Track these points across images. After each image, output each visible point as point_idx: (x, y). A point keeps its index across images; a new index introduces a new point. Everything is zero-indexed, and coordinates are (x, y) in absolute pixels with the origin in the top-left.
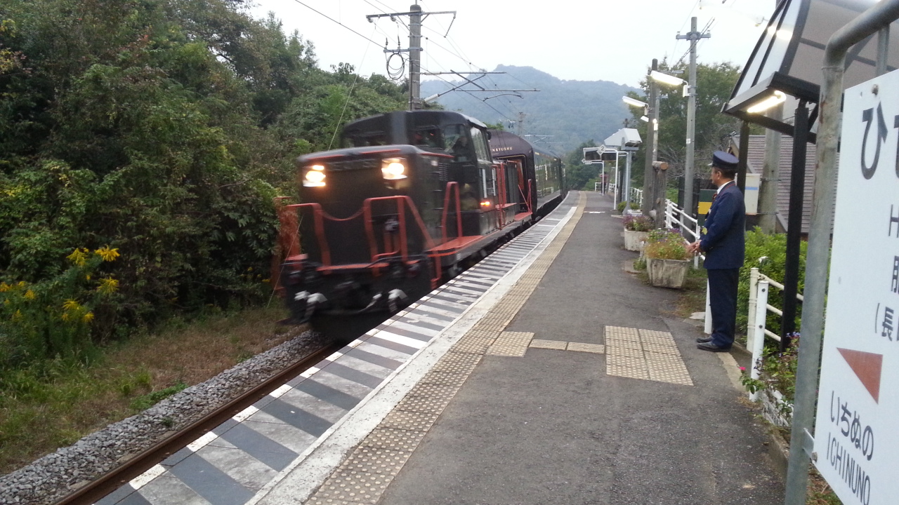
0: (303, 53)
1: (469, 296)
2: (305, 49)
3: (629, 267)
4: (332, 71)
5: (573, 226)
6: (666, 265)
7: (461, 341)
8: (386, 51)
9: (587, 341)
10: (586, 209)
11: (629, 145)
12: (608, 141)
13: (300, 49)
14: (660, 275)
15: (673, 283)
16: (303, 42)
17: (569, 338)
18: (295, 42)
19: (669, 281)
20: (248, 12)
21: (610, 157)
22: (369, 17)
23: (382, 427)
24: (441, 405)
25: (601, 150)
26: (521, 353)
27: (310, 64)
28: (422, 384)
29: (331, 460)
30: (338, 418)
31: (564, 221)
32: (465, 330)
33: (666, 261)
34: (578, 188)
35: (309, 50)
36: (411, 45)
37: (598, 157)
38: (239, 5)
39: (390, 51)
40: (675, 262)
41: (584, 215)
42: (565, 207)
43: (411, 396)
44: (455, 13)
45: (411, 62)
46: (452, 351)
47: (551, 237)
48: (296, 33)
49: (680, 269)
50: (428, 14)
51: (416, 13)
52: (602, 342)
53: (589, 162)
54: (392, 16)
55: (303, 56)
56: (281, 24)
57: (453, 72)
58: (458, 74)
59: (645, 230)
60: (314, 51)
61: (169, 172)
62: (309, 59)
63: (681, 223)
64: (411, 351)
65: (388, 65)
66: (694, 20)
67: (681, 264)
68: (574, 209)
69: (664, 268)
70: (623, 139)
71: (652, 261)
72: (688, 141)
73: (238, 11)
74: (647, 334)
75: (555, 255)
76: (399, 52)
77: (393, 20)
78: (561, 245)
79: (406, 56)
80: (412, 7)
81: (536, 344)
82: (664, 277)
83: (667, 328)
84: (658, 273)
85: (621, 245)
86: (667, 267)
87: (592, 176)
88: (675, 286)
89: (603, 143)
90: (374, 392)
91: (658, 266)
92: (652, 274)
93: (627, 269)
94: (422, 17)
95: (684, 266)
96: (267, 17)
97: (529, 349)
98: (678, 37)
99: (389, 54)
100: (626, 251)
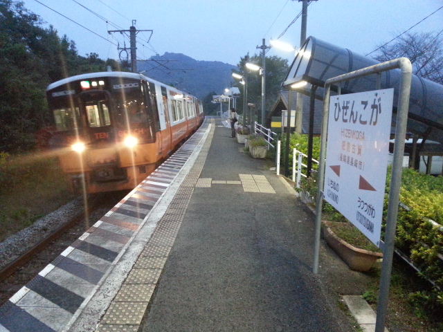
1: (179, 165)
2: (70, 45)
3: (241, 150)
4: (86, 57)
5: (212, 133)
7: (183, 182)
8: (118, 49)
9: (234, 180)
10: (216, 125)
11: (235, 95)
13: (68, 45)
14: (256, 153)
16: (69, 41)
17: (226, 180)
18: (65, 41)
20: (40, 26)
22: (109, 32)
23: (166, 214)
24: (186, 205)
25: (222, 97)
26: (210, 186)
27: (74, 53)
28: (175, 199)
29: (153, 226)
30: (147, 213)
31: (208, 131)
32: (183, 179)
33: (258, 147)
35: (72, 46)
36: (131, 46)
38: (35, 22)
40: (261, 148)
41: (216, 128)
43: (172, 203)
44: (152, 31)
45: (132, 55)
46: (181, 186)
47: (204, 138)
48: (65, 36)
49: (263, 151)
50: (139, 31)
51: (133, 30)
52: (239, 180)
53: (214, 102)
54: (121, 32)
55: (70, 48)
56: (57, 32)
57: (153, 60)
58: (155, 61)
59: (247, 134)
60: (75, 46)
61: (21, 112)
62: (73, 50)
63: (261, 131)
64: (165, 188)
65: (120, 56)
66: (264, 40)
67: (263, 148)
68: (210, 125)
70: (233, 92)
71: (252, 147)
73: (35, 25)
74: (255, 176)
75: (209, 146)
76: (125, 49)
77: (121, 33)
79: (129, 51)
80: (131, 27)
81: (214, 182)
82: (258, 154)
83: (263, 174)
85: (236, 141)
86: (258, 150)
88: (262, 157)
90: (157, 203)
91: (255, 149)
92: (252, 153)
93: (241, 151)
94: (136, 32)
95: (265, 149)
96: (48, 28)
97: (212, 184)
98: (257, 48)
99: (120, 50)
100: (238, 143)
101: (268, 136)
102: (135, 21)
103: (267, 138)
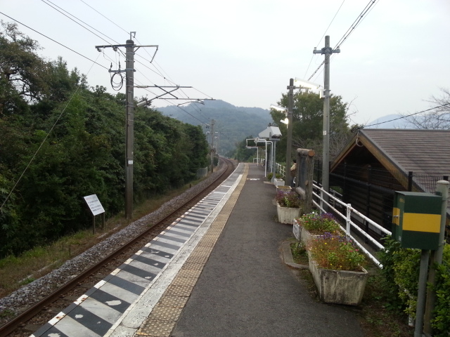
0: (80, 81)
2: (81, 79)
5: (238, 193)
6: (339, 278)
8: (110, 71)
10: (248, 176)
11: (274, 137)
12: (261, 135)
13: (78, 79)
14: (333, 290)
15: (348, 300)
16: (80, 75)
18: (74, 74)
19: (343, 297)
21: (261, 145)
22: (98, 47)
25: (257, 140)
33: (340, 273)
34: (244, 161)
35: (83, 80)
36: (127, 67)
37: (255, 145)
39: (113, 71)
40: (350, 274)
41: (247, 182)
42: (236, 175)
44: (157, 46)
45: (127, 79)
48: (76, 69)
49: (357, 284)
50: (139, 47)
51: (130, 45)
53: (250, 148)
54: (115, 47)
55: (80, 83)
56: (66, 64)
57: (156, 86)
58: (160, 87)
60: (87, 80)
62: (83, 85)
63: (322, 198)
65: (112, 81)
66: (327, 38)
67: (358, 276)
68: (241, 176)
69: (338, 282)
70: (270, 133)
71: (323, 273)
72: (325, 133)
76: (119, 72)
77: (115, 49)
78: (226, 217)
79: (124, 74)
80: (128, 41)
82: (338, 292)
84: (331, 287)
85: (274, 217)
86: (340, 280)
87: (252, 154)
88: (350, 302)
89: (258, 136)
91: (331, 279)
92: (322, 287)
93: (286, 258)
94: (135, 49)
95: (362, 279)
96: (57, 60)
98: (315, 52)
99: (113, 74)
100: (279, 223)
101: (348, 219)
102: (135, 33)
103: (343, 223)
